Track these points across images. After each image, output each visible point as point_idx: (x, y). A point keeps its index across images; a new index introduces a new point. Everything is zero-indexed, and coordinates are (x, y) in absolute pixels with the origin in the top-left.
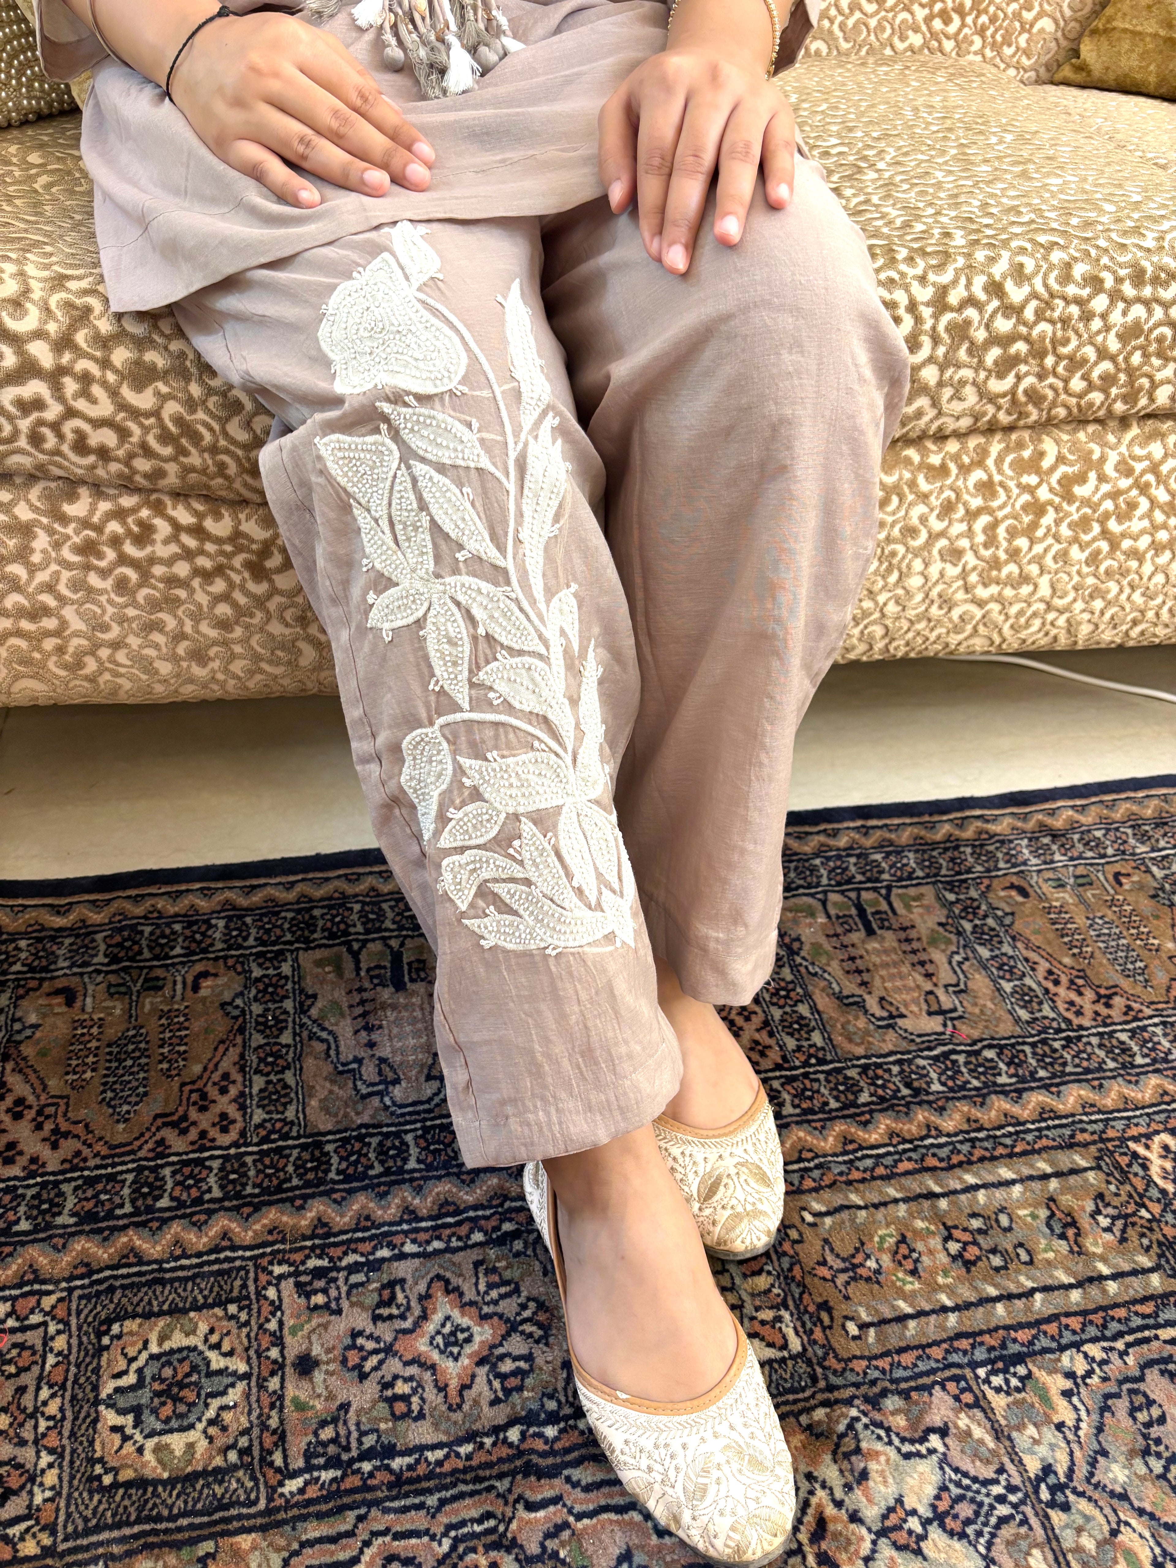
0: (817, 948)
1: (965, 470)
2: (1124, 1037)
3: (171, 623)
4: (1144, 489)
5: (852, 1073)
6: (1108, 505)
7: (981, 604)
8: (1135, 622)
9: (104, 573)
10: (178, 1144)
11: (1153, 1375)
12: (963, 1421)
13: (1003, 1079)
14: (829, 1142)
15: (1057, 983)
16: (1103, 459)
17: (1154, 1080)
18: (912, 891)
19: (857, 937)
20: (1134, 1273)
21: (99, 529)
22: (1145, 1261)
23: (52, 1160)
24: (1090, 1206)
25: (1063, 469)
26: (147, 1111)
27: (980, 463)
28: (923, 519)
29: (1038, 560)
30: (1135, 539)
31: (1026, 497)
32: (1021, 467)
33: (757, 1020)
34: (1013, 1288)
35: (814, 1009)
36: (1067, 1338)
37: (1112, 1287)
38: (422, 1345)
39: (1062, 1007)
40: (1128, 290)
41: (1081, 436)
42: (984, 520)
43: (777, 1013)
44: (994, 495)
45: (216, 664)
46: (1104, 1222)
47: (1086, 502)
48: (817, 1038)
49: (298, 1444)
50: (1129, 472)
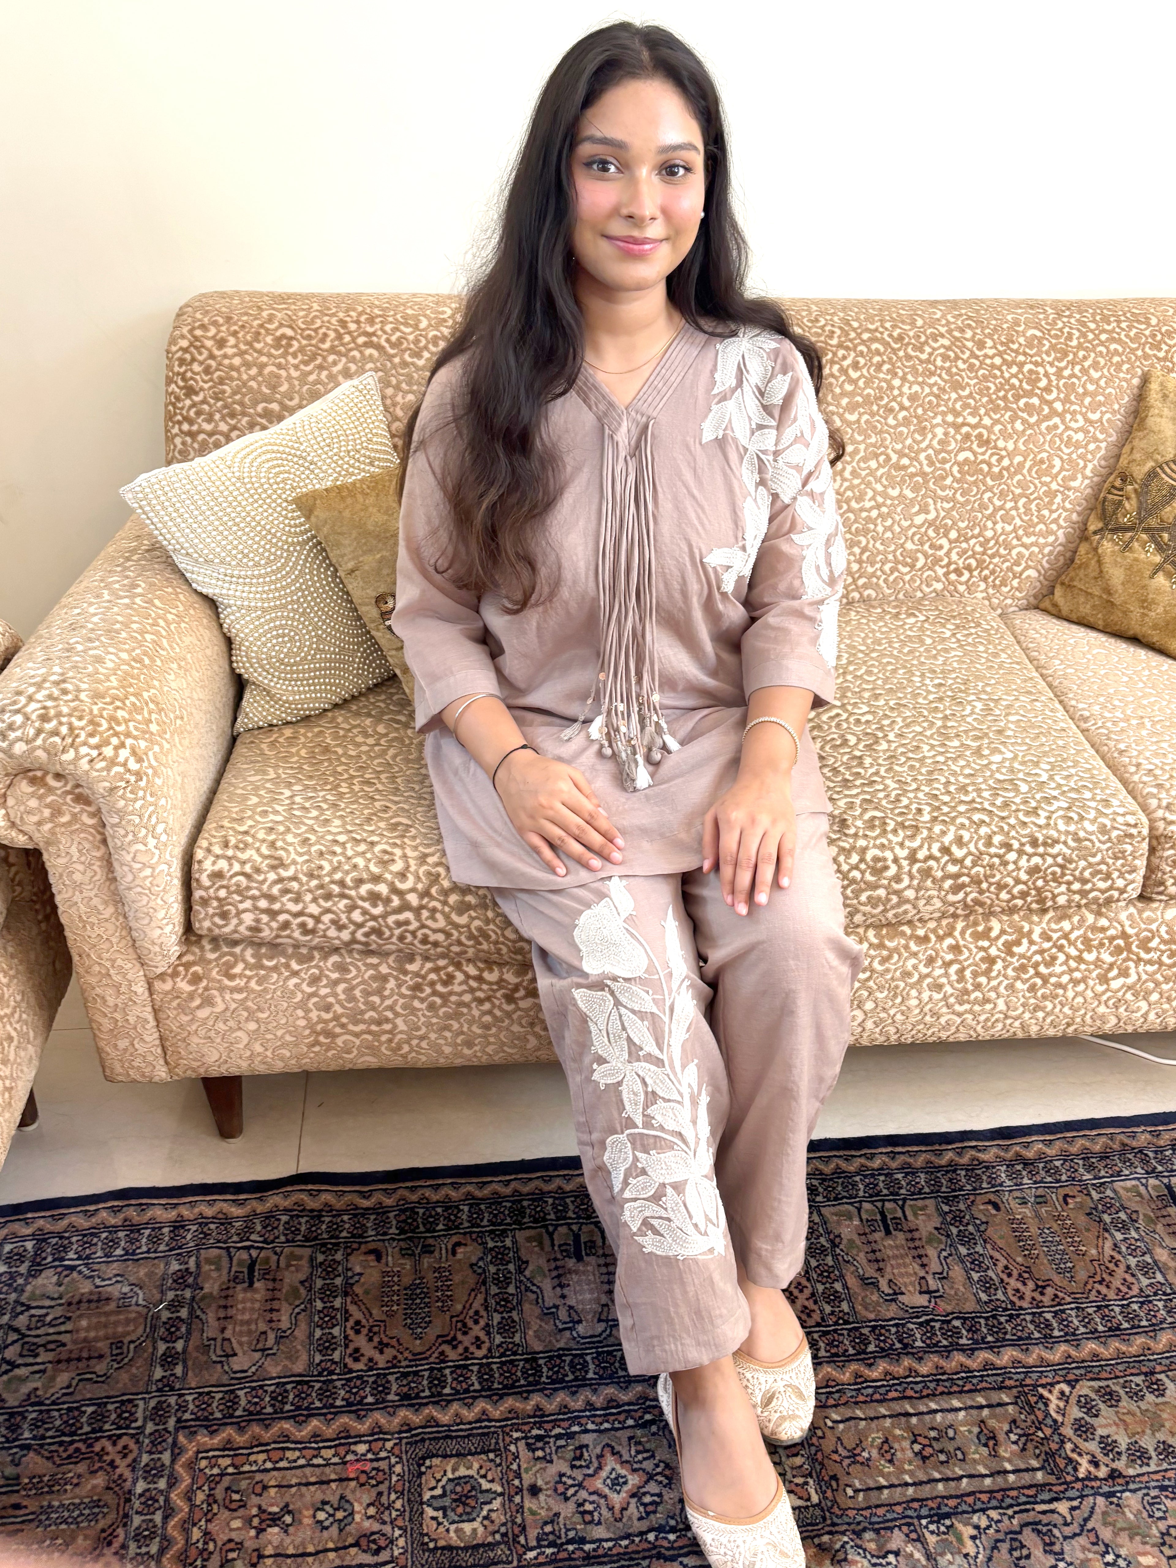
0: (851, 1241)
1: (941, 939)
2: (1049, 1316)
3: (455, 1026)
4: (1061, 948)
5: (865, 1331)
6: (1038, 958)
7: (959, 1015)
8: (1068, 1025)
9: (422, 1000)
10: (452, 1354)
11: (1027, 1531)
12: (909, 1548)
13: (963, 1341)
14: (846, 1376)
15: (1010, 1275)
16: (1030, 932)
17: (1063, 1347)
18: (920, 1203)
19: (878, 1236)
20: (1027, 1470)
21: (424, 977)
22: (1035, 1463)
23: (381, 1361)
24: (1006, 1427)
25: (1005, 937)
26: (432, 1333)
27: (950, 934)
28: (915, 967)
29: (995, 989)
30: (1059, 976)
31: (982, 954)
32: (977, 936)
33: (807, 1292)
34: (950, 1474)
35: (845, 1286)
36: (979, 1505)
37: (1011, 1478)
38: (599, 1484)
39: (1010, 1292)
40: (1028, 849)
41: (1016, 917)
42: (955, 967)
43: (820, 1288)
44: (960, 952)
45: (477, 1048)
46: (1013, 1437)
47: (1022, 956)
48: (845, 1306)
49: (532, 1533)
50: (1049, 939)
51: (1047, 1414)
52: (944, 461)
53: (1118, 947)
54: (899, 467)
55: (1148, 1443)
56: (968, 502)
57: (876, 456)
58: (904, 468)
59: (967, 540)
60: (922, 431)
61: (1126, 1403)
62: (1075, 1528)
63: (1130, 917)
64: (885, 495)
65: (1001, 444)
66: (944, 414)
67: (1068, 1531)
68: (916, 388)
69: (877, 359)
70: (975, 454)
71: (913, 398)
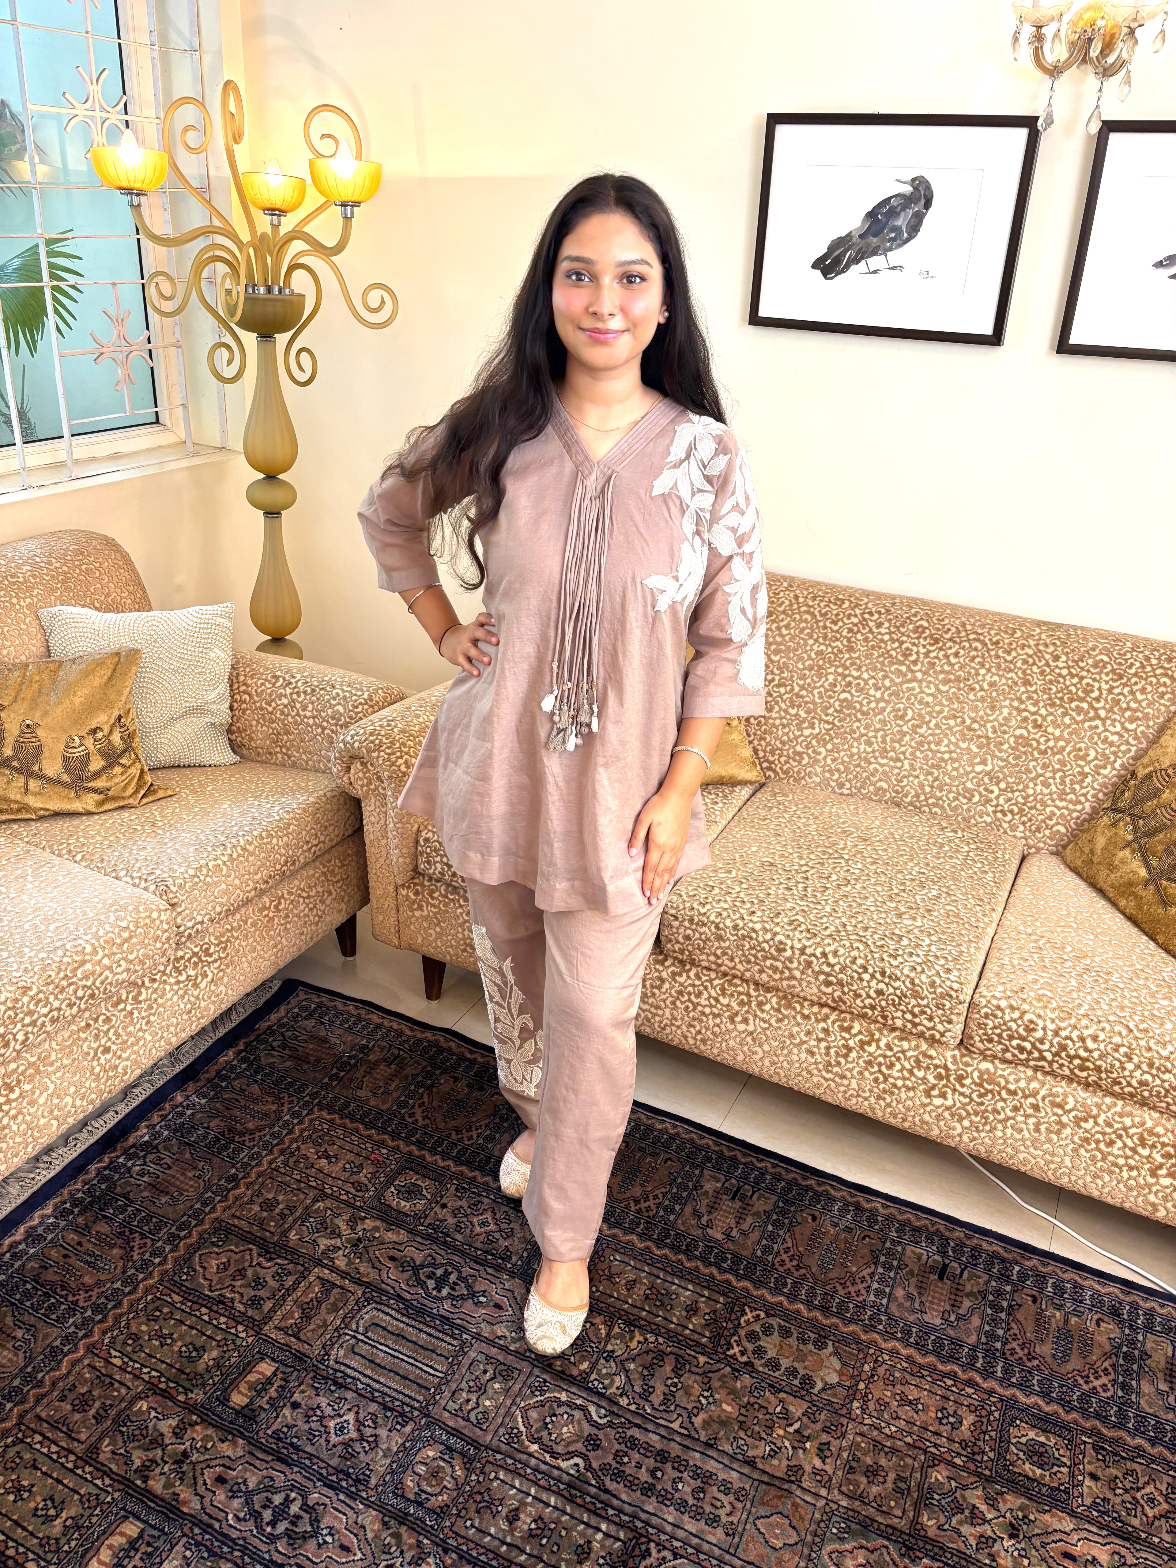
0: (707, 1192)
1: (818, 1021)
2: (789, 1281)
4: (899, 1059)
5: (672, 1233)
6: (882, 1060)
7: (826, 1080)
8: (903, 1119)
10: (454, 1136)
11: (672, 1357)
12: (601, 1327)
13: (724, 1265)
14: (641, 1245)
15: (787, 1252)
16: (879, 1040)
17: (782, 1298)
18: (768, 1195)
19: (725, 1197)
20: (700, 1334)
22: (707, 1334)
23: (421, 1123)
24: (708, 1311)
25: (861, 1037)
26: (453, 1123)
27: (825, 1020)
28: (798, 1033)
29: (850, 1071)
30: (896, 1079)
31: (844, 1042)
32: (842, 1029)
33: (657, 1201)
34: (655, 1312)
35: (682, 1209)
36: (657, 1332)
37: (688, 1332)
38: (475, 1220)
39: (778, 1260)
42: (825, 1044)
43: (667, 1203)
46: (707, 1317)
47: (871, 1054)
48: (672, 1217)
49: (428, 1221)
50: (891, 1049)
51: (738, 1319)
52: (1005, 732)
53: (940, 1074)
54: (970, 729)
55: (785, 1363)
56: (1017, 765)
57: (955, 717)
58: (974, 730)
59: (1013, 792)
60: (993, 708)
61: (793, 1341)
62: (700, 1371)
63: (954, 1057)
64: (957, 745)
65: (1050, 730)
66: (1012, 700)
67: (694, 1369)
68: (996, 678)
69: (974, 653)
70: (1029, 732)
71: (992, 684)
